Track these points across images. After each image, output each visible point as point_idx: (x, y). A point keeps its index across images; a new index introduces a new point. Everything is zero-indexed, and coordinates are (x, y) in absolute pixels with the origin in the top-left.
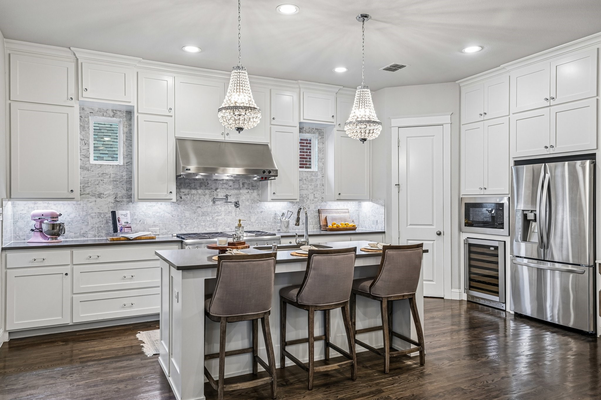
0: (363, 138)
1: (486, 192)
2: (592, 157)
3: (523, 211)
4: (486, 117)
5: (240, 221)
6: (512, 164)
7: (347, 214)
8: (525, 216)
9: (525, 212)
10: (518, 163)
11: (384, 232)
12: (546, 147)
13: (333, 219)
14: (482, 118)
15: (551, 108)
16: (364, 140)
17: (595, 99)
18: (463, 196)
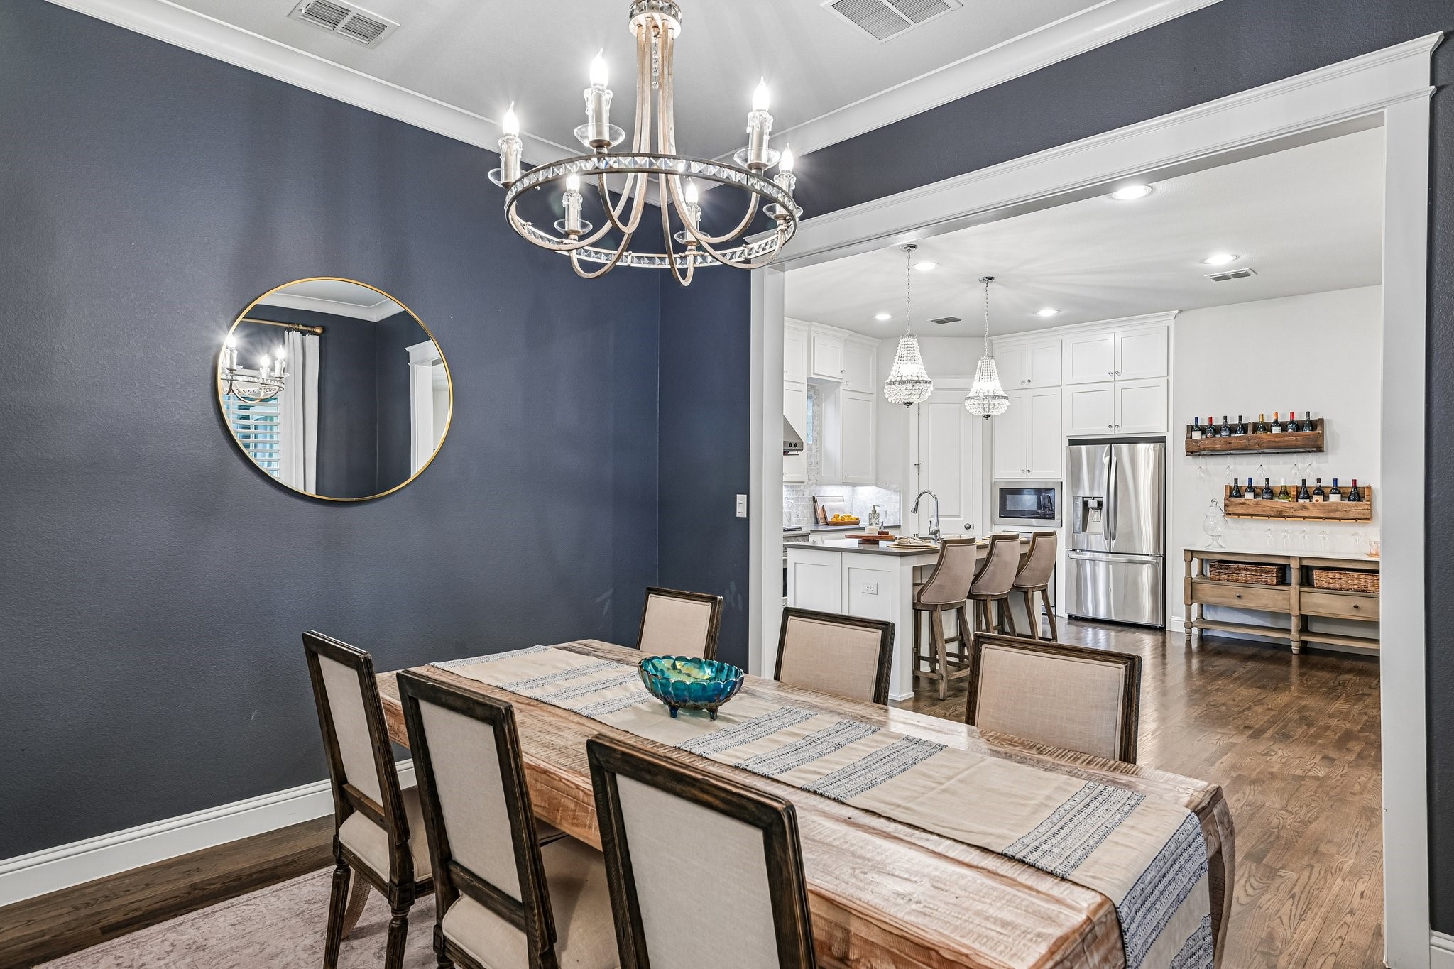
0: (986, 413)
1: (1030, 475)
2: (1162, 440)
3: (1083, 498)
4: (1030, 385)
5: (874, 506)
6: (1067, 443)
7: (842, 503)
8: (1086, 504)
9: (1085, 499)
10: (1073, 442)
11: (899, 527)
12: (1110, 426)
13: (832, 509)
14: (1024, 386)
15: (1116, 383)
16: (989, 416)
17: (1166, 379)
18: (996, 480)
